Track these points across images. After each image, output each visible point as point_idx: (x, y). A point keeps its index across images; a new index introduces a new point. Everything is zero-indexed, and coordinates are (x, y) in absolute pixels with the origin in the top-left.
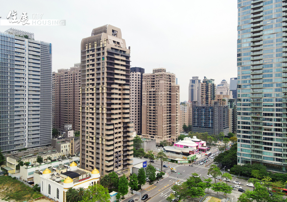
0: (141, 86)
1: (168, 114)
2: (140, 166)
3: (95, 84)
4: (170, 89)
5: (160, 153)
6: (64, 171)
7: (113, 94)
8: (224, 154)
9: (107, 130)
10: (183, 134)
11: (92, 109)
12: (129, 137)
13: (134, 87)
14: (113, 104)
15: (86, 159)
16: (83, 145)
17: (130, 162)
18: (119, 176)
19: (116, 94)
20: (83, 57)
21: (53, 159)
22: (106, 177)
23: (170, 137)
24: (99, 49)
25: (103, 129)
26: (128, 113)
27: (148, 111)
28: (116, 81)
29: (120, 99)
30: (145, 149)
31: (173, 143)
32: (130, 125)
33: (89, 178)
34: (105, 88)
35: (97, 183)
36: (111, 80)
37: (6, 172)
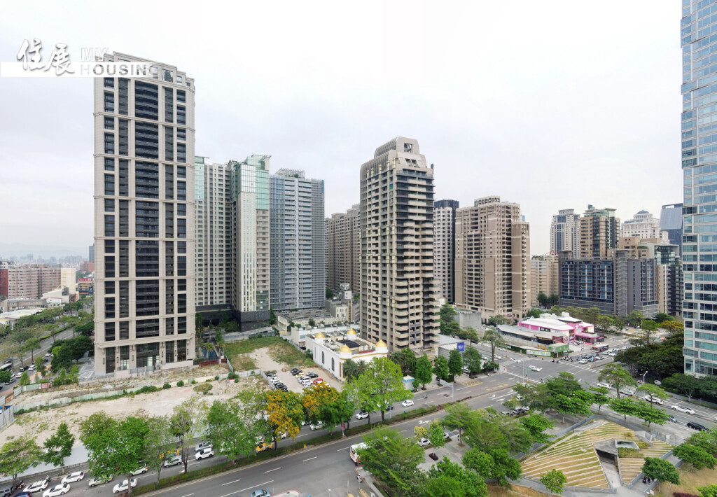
0: (454, 228)
1: (506, 272)
3: (380, 224)
4: (510, 230)
5: (489, 333)
6: (341, 338)
7: (407, 235)
9: (398, 287)
11: (377, 258)
12: (433, 300)
14: (407, 250)
15: (368, 326)
16: (364, 308)
18: (417, 356)
21: (326, 324)
22: (398, 354)
24: (385, 174)
25: (392, 286)
27: (467, 267)
28: (411, 217)
30: (461, 323)
31: (516, 321)
32: (434, 282)
33: (372, 351)
34: (393, 228)
35: (383, 359)
36: (403, 216)
37: (277, 332)
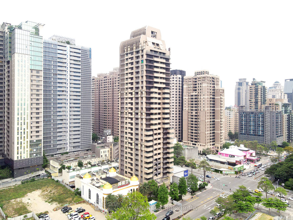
0: (182, 90)
1: (212, 120)
2: (181, 175)
3: (134, 88)
4: (214, 93)
5: (203, 162)
6: (104, 176)
7: (152, 98)
8: (277, 166)
9: (147, 136)
10: (228, 142)
11: (131, 114)
12: (169, 143)
13: (175, 90)
14: (153, 108)
15: (125, 165)
16: (122, 151)
17: (170, 170)
18: (159, 185)
19: (156, 98)
20: (122, 61)
21: (93, 164)
22: (145, 184)
23: (213, 145)
24: (138, 52)
25: (142, 135)
26: (168, 118)
27: (190, 117)
28: (155, 85)
29: (159, 104)
30: (186, 157)
31: (217, 151)
32: (170, 131)
33: (128, 184)
34: (144, 92)
35: (136, 190)
36: (150, 84)
37: (49, 175)
